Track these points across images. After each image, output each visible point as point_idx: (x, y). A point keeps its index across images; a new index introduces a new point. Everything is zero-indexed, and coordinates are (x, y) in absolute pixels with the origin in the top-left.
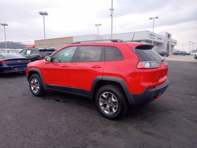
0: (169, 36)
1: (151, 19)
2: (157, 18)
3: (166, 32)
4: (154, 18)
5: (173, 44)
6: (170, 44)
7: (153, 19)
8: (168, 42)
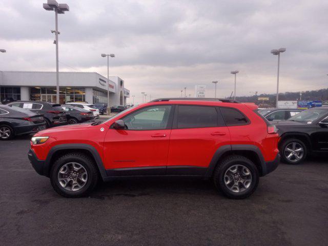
0: (121, 83)
1: (104, 56)
2: (113, 56)
3: (118, 78)
4: (108, 55)
5: (126, 95)
6: (124, 95)
7: (107, 57)
8: (121, 92)
